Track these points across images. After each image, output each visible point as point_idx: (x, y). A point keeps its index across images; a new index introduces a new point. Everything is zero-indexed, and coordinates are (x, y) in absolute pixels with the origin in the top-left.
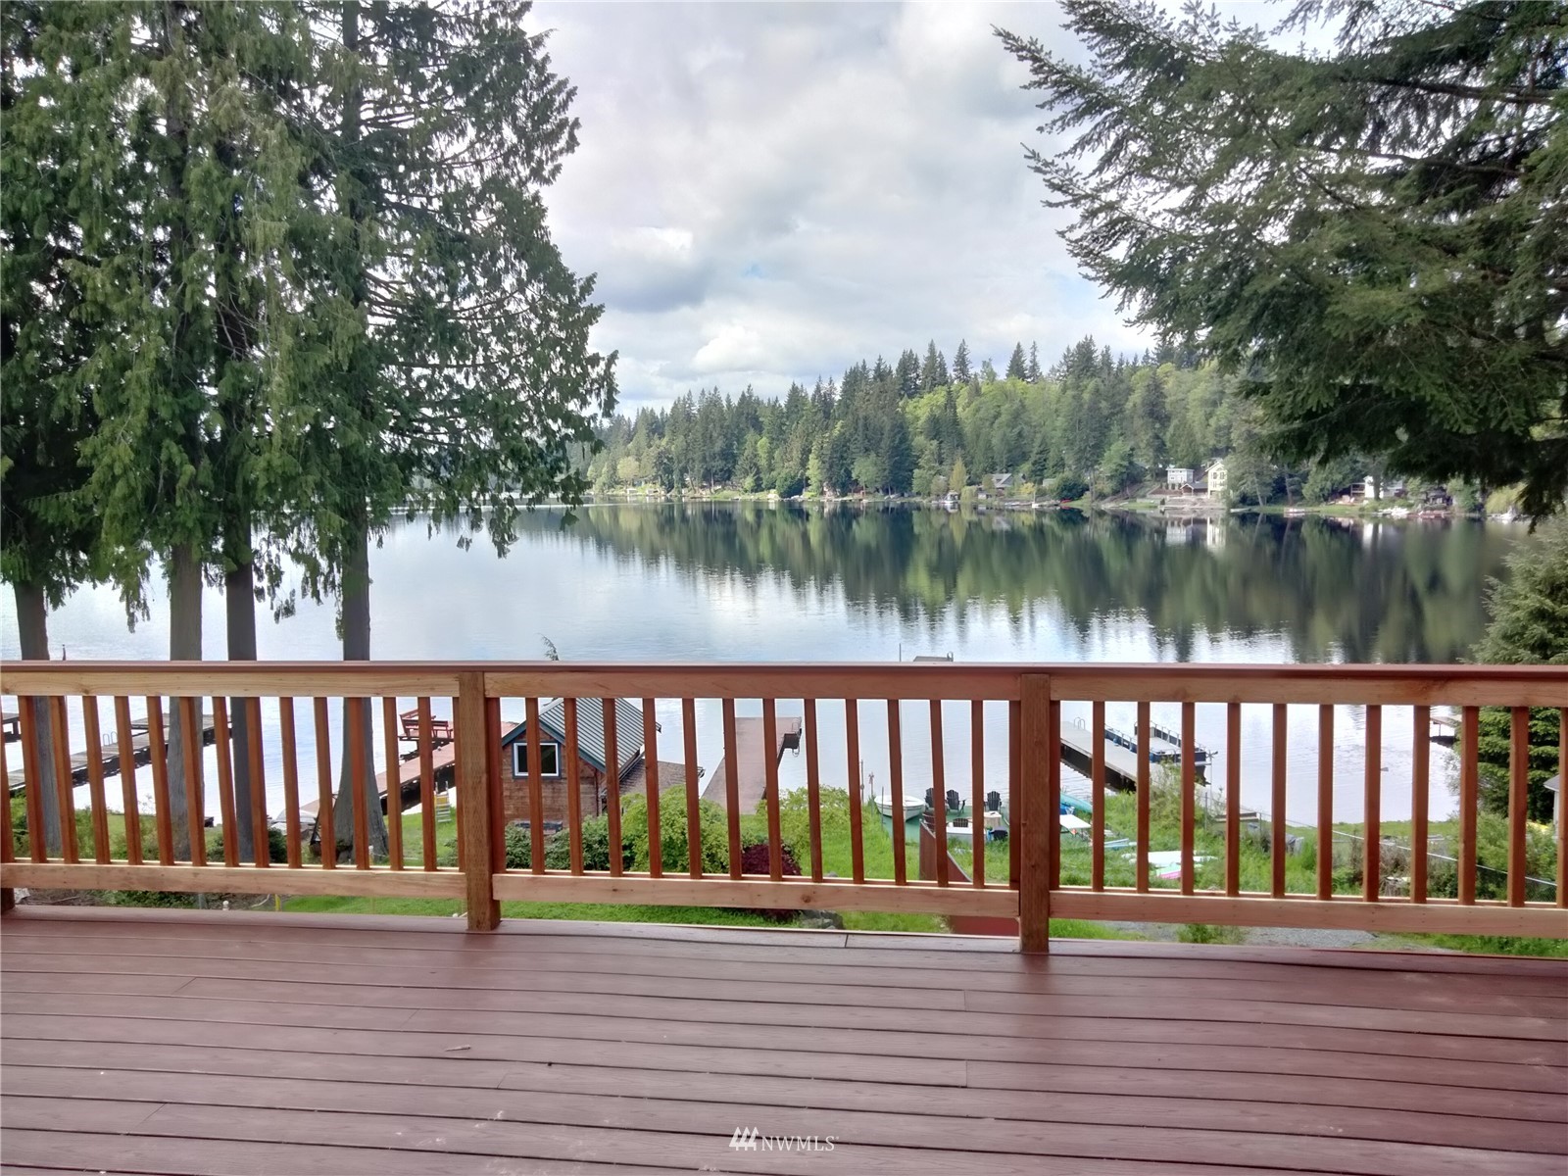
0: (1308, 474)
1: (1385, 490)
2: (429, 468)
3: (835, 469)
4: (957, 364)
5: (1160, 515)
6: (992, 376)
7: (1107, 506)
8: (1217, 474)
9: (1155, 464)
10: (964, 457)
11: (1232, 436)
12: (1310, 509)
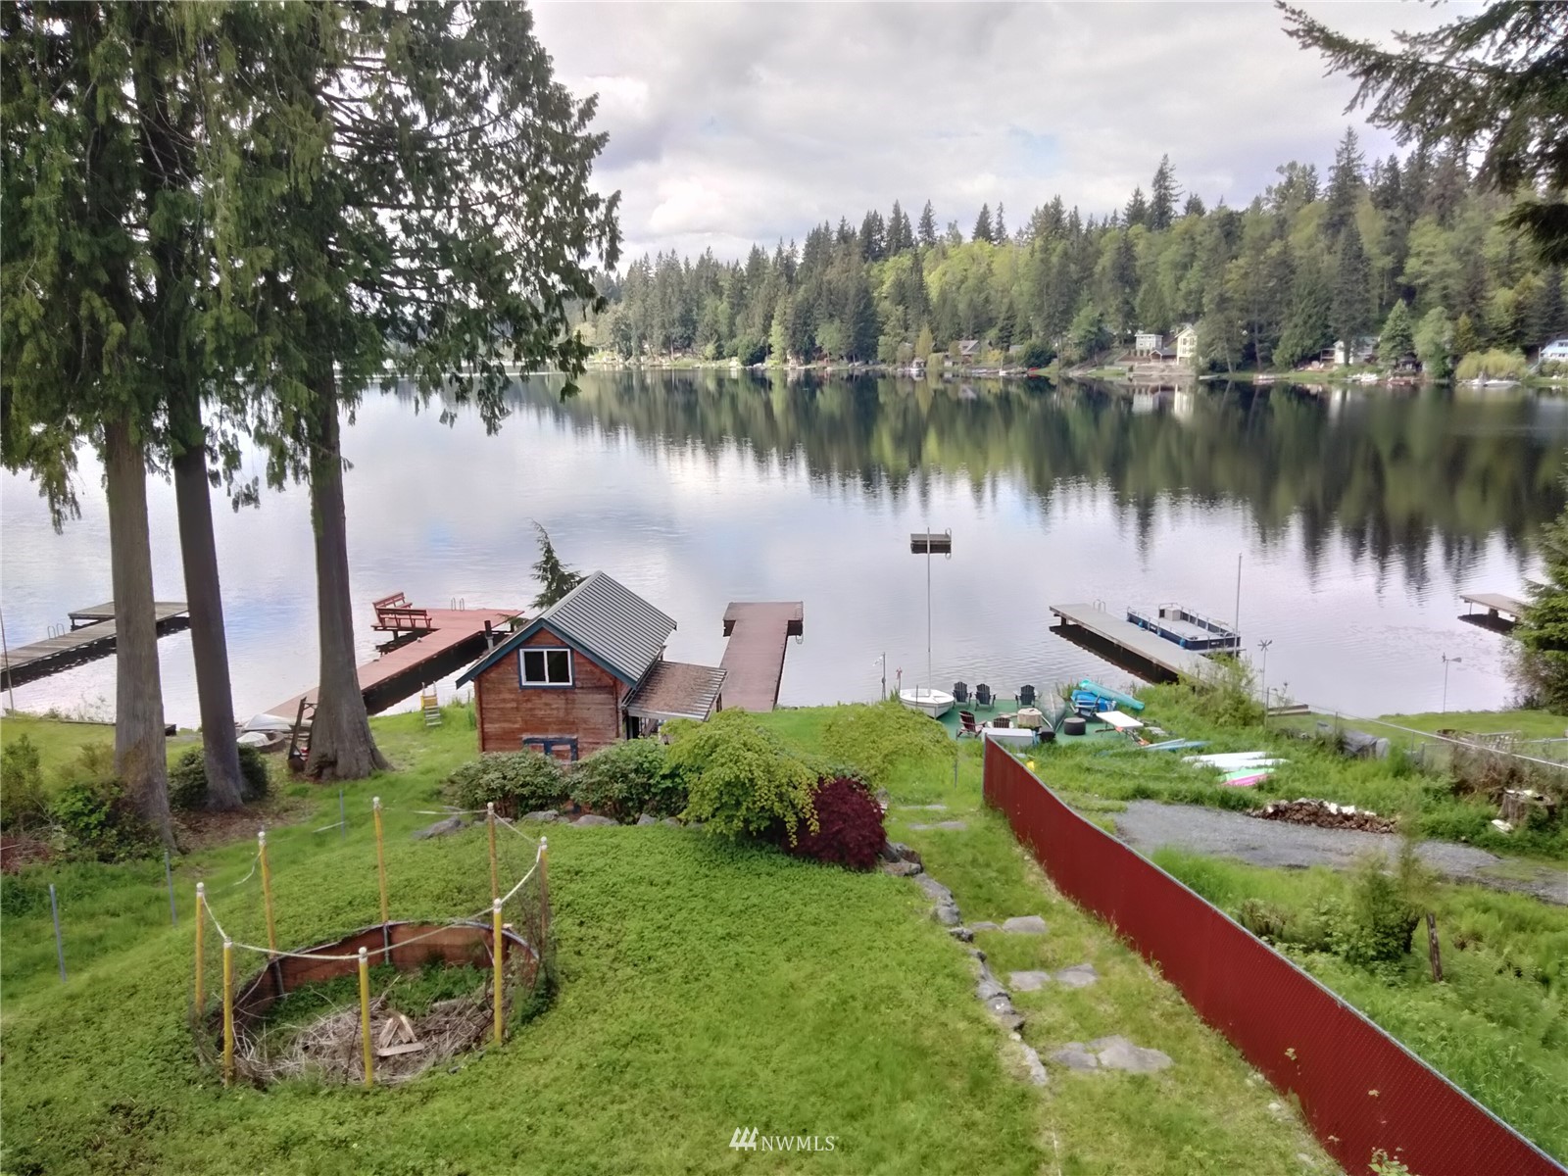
0: (1278, 339)
1: (1355, 355)
2: (405, 329)
3: (798, 335)
4: (922, 226)
5: (1127, 383)
6: (957, 238)
7: (1075, 373)
8: (1186, 341)
9: (1124, 329)
10: (930, 323)
11: (1204, 300)
12: (1279, 376)
